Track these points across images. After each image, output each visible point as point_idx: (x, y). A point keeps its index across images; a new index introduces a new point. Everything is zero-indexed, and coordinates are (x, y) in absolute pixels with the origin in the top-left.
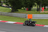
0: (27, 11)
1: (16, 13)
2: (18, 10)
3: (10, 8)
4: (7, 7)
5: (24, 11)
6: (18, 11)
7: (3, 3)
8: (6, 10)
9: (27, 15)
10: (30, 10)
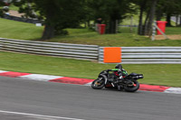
0: (102, 33)
1: (61, 42)
2: (69, 30)
3: (39, 25)
4: (27, 21)
5: (89, 36)
6: (66, 33)
7: (8, 4)
8: (23, 31)
9: (102, 49)
10: (114, 32)
